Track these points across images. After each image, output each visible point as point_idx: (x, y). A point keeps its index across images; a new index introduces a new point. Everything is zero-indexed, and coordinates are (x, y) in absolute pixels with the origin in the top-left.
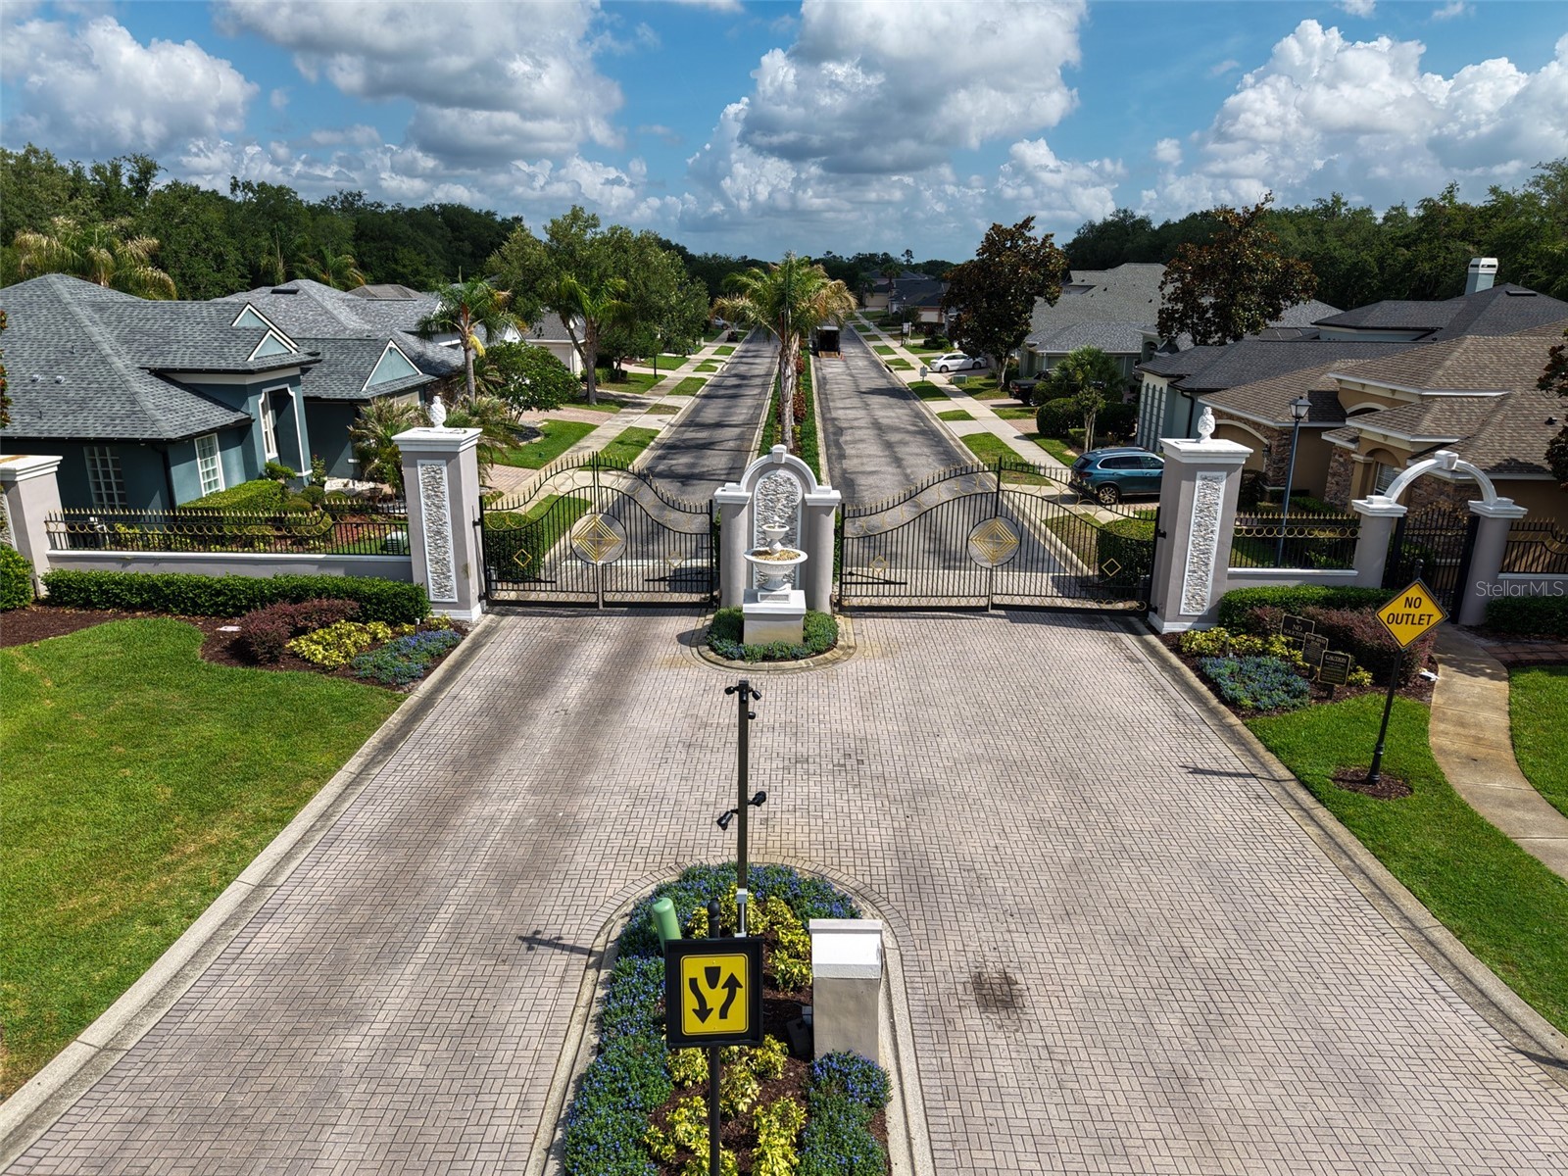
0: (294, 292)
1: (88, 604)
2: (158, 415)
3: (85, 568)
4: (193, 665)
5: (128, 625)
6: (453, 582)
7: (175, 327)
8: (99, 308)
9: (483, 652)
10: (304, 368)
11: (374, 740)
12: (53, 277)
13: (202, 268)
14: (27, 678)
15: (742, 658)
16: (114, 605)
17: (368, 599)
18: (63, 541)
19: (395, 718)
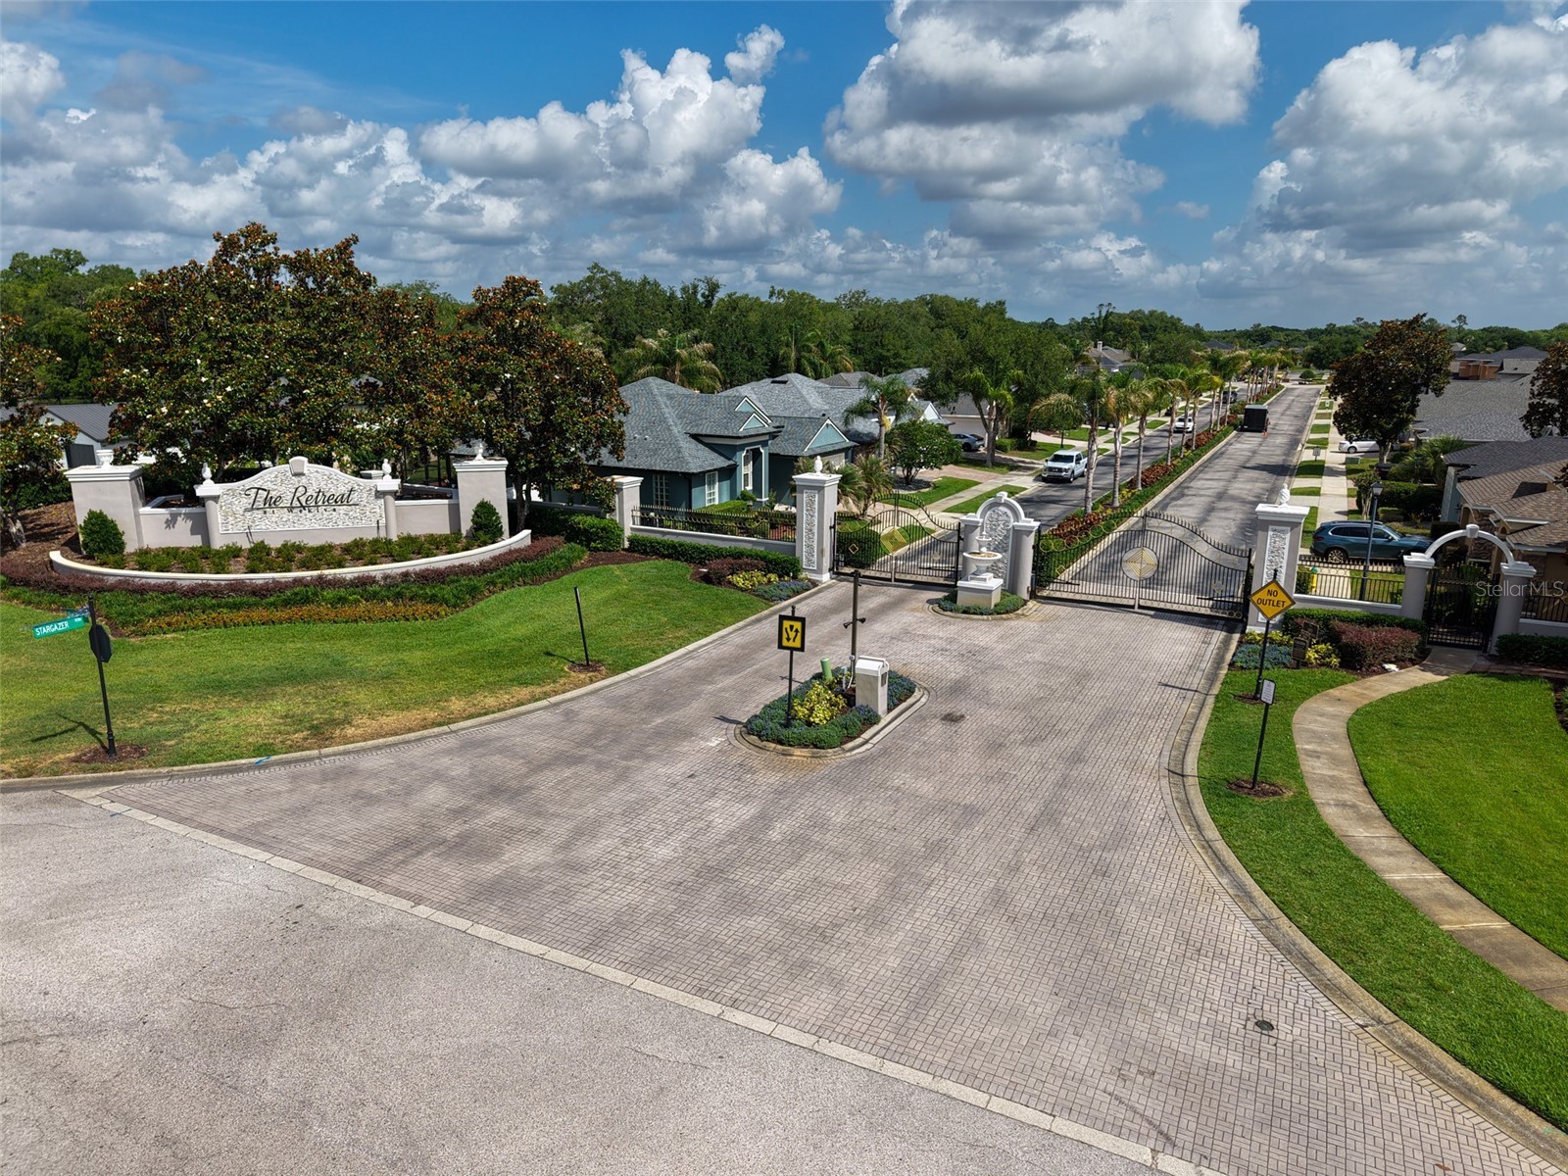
0: (785, 382)
1: (645, 553)
2: (690, 460)
3: (645, 535)
4: (686, 581)
5: (661, 562)
6: (815, 558)
7: (706, 411)
8: (670, 397)
9: (821, 595)
10: (773, 436)
11: (753, 618)
12: (650, 379)
13: (740, 359)
14: (617, 576)
15: (951, 611)
16: (656, 554)
17: (771, 562)
18: (638, 520)
19: (766, 612)
